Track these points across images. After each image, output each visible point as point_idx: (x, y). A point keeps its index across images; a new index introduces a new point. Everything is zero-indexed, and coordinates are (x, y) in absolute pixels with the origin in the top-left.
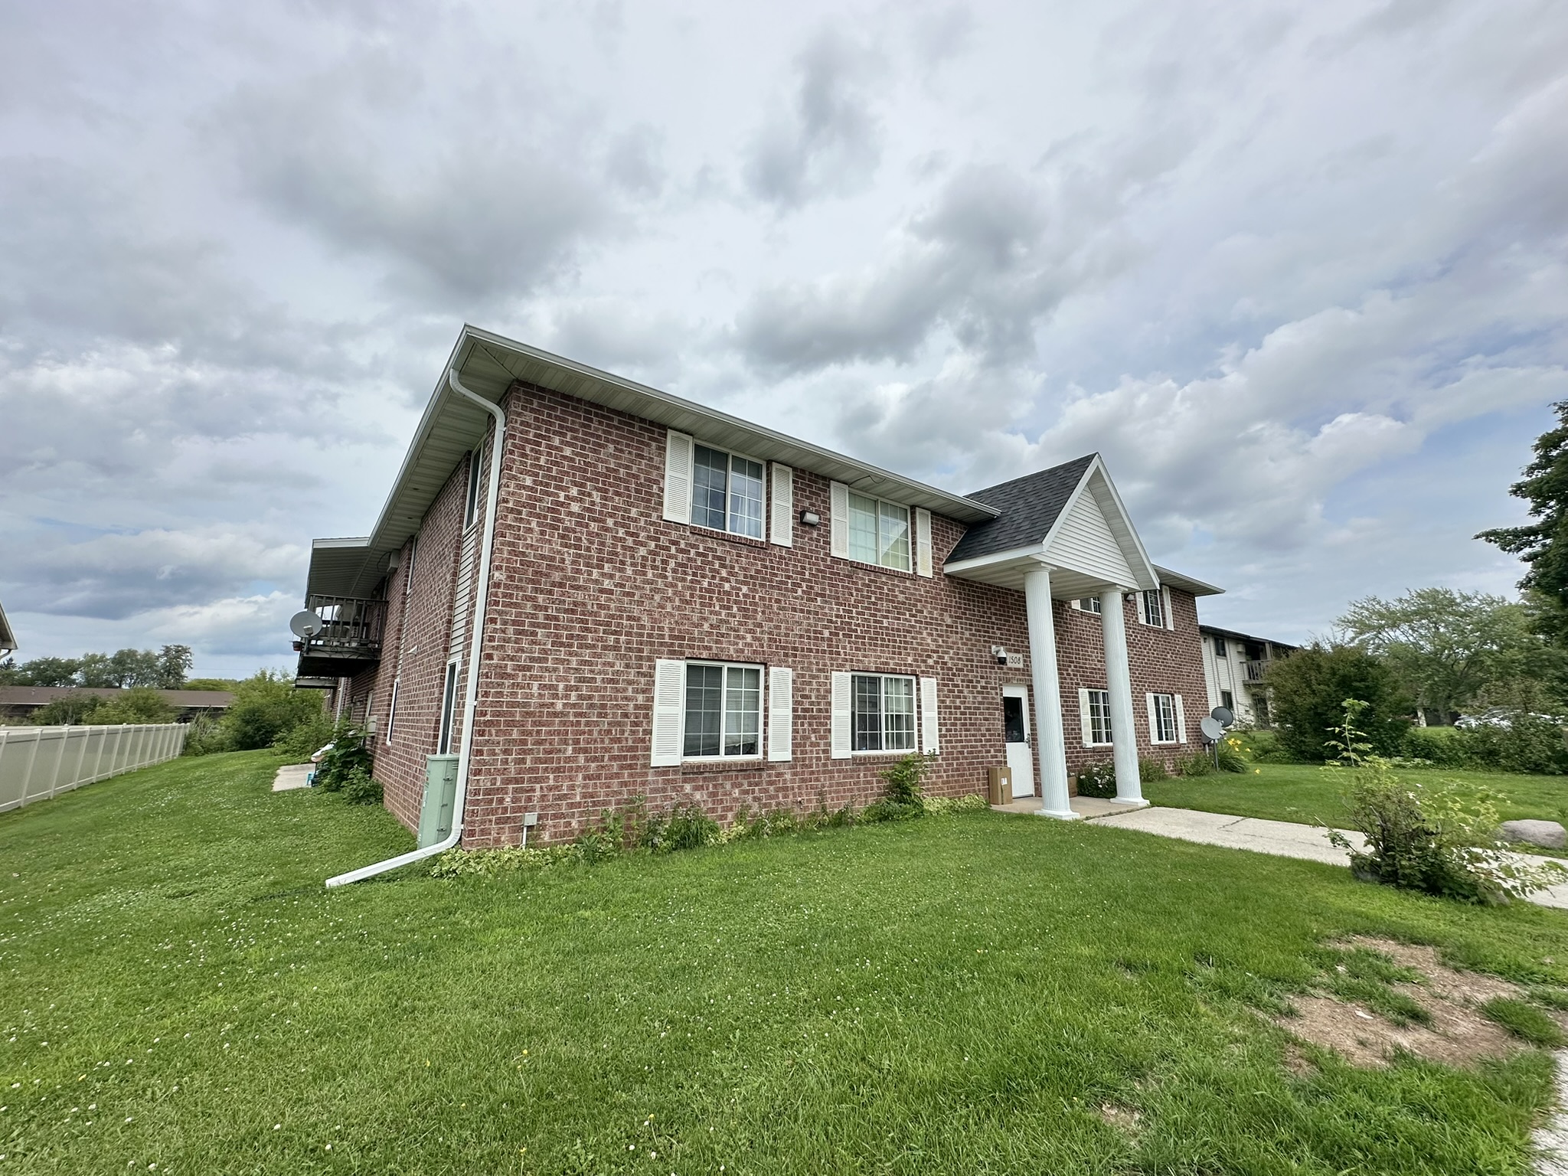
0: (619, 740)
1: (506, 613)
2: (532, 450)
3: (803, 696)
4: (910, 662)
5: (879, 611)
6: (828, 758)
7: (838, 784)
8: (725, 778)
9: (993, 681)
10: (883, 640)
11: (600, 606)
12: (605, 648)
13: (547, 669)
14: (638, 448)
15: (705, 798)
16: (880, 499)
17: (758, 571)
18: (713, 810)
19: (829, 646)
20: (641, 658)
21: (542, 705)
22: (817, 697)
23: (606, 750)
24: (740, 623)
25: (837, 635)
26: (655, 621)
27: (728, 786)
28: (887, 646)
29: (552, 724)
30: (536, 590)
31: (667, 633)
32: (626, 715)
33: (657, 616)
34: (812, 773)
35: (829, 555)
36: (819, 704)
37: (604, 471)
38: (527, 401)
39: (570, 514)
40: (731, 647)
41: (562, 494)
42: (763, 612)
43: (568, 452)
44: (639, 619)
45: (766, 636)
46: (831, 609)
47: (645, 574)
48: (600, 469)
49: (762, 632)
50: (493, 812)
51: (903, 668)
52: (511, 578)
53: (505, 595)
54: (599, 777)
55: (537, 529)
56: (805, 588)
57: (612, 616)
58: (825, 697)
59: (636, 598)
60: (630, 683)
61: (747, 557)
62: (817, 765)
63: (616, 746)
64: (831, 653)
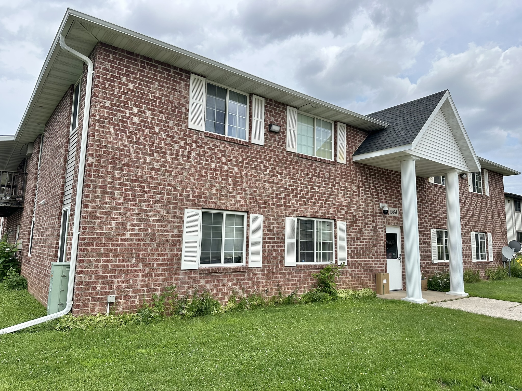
0: (163, 255)
1: (96, 181)
2: (110, 85)
3: (269, 231)
4: (331, 212)
5: (314, 182)
6: (282, 266)
7: (288, 281)
8: (224, 276)
9: (380, 224)
10: (316, 199)
11: (152, 178)
12: (155, 202)
13: (120, 214)
14: (173, 85)
15: (212, 287)
16: (316, 117)
17: (244, 159)
18: (217, 294)
19: (284, 202)
20: (176, 208)
21: (118, 235)
22: (277, 231)
23: (155, 260)
24: (233, 189)
25: (289, 196)
26: (184, 187)
27: (225, 281)
28: (318, 203)
29: (124, 245)
30: (113, 168)
31: (191, 194)
32: (167, 241)
33: (185, 184)
34: (273, 274)
35: (285, 150)
36: (278, 235)
37: (153, 98)
38: (106, 55)
39: (133, 124)
40: (228, 203)
41: (128, 112)
42: (247, 183)
43: (131, 86)
44: (175, 186)
45: (248, 196)
46: (286, 181)
47: (178, 160)
48: (151, 96)
49: (246, 194)
50: (90, 294)
51: (327, 215)
52: (98, 161)
53: (95, 171)
54: (151, 275)
55: (113, 132)
56: (271, 169)
57: (159, 184)
58: (281, 231)
59: (173, 173)
60: (169, 222)
61: (238, 151)
62: (277, 270)
63: (161, 258)
64: (285, 206)
